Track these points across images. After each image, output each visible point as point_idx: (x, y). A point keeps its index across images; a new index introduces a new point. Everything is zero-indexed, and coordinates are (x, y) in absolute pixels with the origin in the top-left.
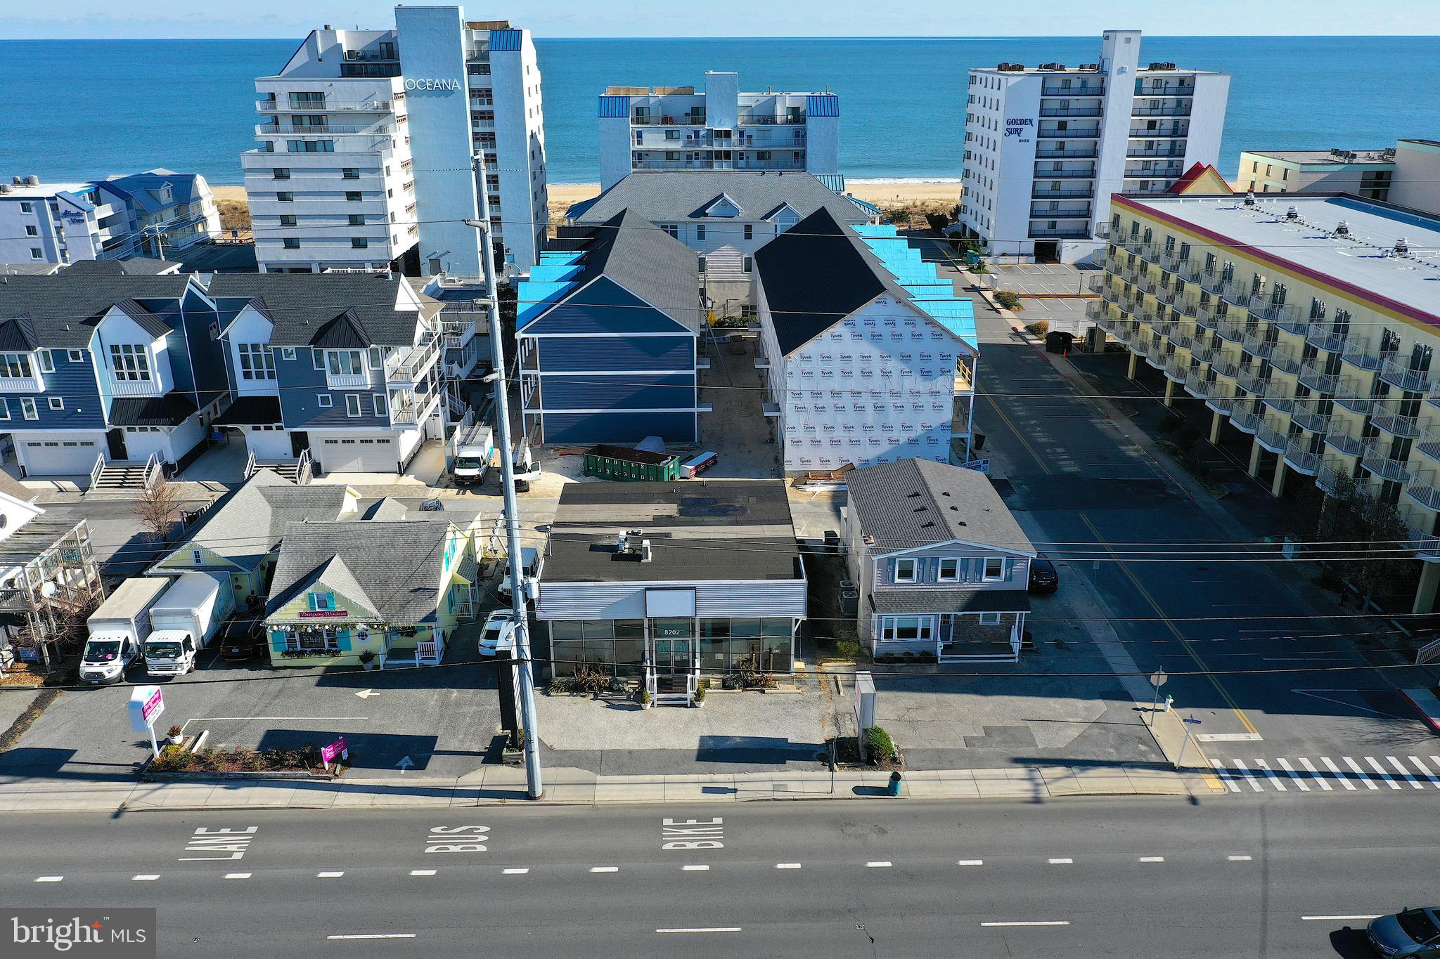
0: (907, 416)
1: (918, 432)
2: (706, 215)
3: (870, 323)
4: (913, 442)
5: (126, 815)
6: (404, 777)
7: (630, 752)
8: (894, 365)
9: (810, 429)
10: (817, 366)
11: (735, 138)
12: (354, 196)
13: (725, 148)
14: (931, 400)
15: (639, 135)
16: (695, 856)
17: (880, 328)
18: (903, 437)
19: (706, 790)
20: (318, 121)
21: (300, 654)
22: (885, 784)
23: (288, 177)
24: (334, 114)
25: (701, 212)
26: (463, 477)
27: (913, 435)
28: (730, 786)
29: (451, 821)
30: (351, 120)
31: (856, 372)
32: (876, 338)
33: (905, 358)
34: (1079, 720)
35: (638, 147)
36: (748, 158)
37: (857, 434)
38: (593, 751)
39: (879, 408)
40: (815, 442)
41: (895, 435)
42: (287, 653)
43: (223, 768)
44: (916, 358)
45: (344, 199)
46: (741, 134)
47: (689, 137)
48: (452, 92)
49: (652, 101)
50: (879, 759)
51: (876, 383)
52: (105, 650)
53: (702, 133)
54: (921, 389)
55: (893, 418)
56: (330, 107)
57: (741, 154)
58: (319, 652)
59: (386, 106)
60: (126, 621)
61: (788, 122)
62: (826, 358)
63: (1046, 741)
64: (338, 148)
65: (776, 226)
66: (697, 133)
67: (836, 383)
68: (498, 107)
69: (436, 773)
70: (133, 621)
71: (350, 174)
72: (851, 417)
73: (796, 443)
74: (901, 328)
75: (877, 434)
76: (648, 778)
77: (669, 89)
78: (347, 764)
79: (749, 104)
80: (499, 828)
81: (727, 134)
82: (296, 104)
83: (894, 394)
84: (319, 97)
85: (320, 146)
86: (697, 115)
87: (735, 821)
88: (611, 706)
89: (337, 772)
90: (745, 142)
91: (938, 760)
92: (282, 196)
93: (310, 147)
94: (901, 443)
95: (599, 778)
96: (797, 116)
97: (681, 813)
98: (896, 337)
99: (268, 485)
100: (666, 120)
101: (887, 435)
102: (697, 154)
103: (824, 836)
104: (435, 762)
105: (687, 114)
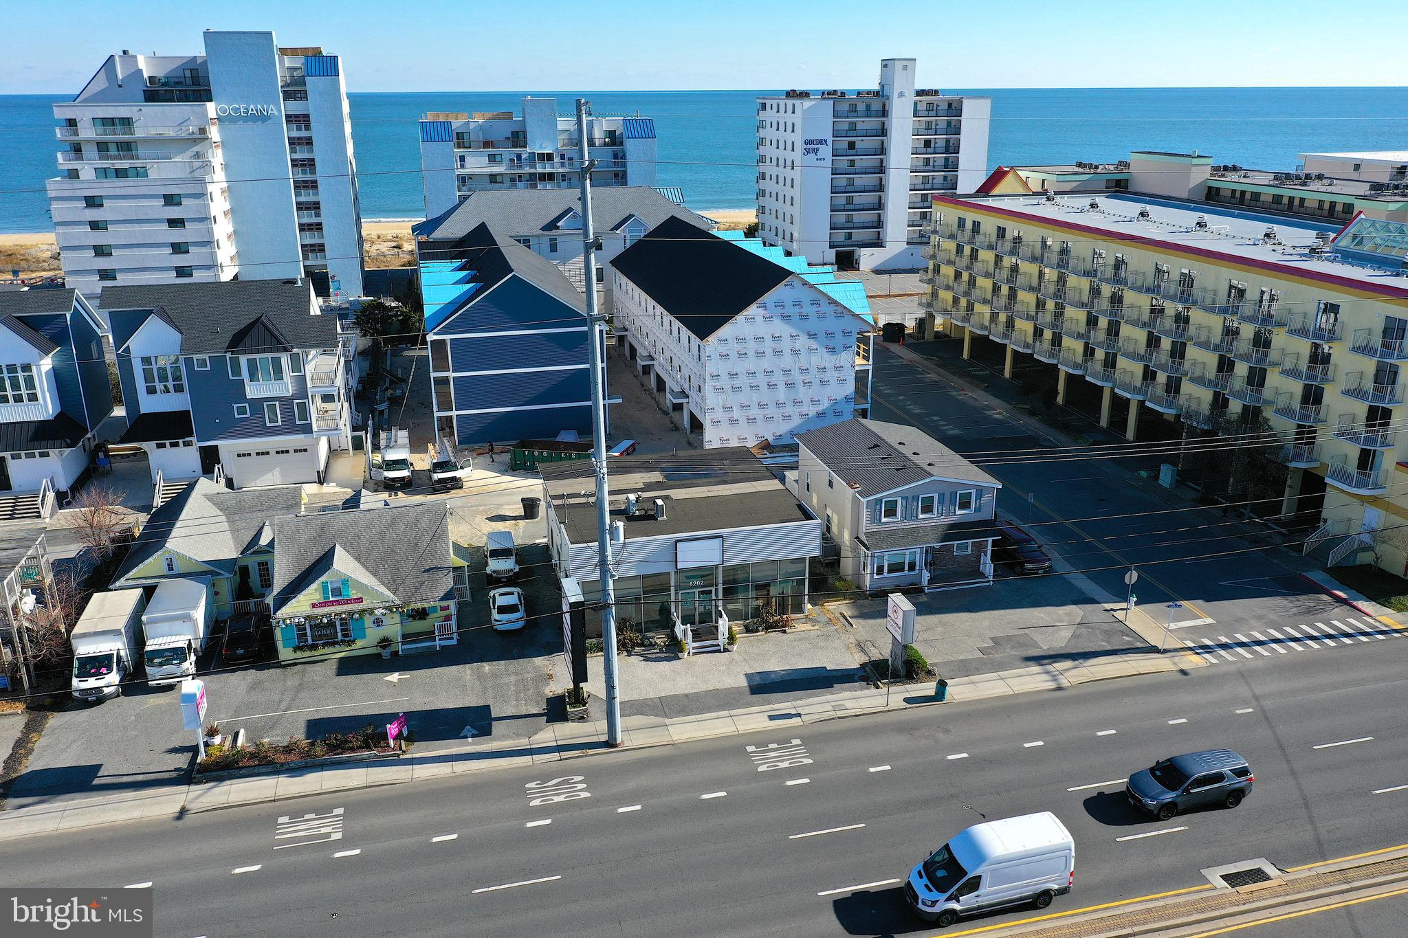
0: (814, 392)
1: (825, 405)
2: (558, 228)
3: (780, 305)
4: (821, 415)
5: (188, 818)
6: (472, 744)
7: (687, 696)
8: (803, 342)
9: (727, 409)
10: (733, 348)
11: (557, 159)
12: (175, 223)
13: (548, 170)
14: (836, 374)
15: (462, 159)
16: (793, 772)
17: (790, 310)
18: (812, 411)
19: (772, 718)
20: (127, 148)
21: (314, 647)
22: (932, 693)
23: (102, 205)
24: (146, 141)
25: (552, 225)
26: (393, 479)
27: (820, 408)
28: (793, 712)
29: (544, 777)
30: (163, 145)
31: (769, 352)
32: (786, 318)
33: (812, 336)
34: (1066, 624)
35: (462, 171)
36: (570, 179)
37: (771, 411)
38: (651, 699)
39: (790, 385)
40: (733, 421)
41: (804, 410)
42: (296, 649)
43: (282, 758)
44: (821, 335)
45: (165, 226)
46: (563, 157)
47: (512, 160)
48: (268, 118)
49: (472, 126)
50: (917, 674)
51: (787, 361)
52: (98, 664)
53: (524, 156)
54: (827, 365)
55: (803, 393)
56: (139, 132)
57: (563, 176)
58: (334, 644)
59: (203, 131)
60: (116, 632)
61: (606, 144)
62: (741, 340)
63: (1046, 643)
64: (152, 174)
65: (625, 236)
66: (519, 157)
67: (750, 364)
68: (317, 131)
69: (503, 737)
70: (123, 631)
71: (170, 200)
72: (765, 395)
73: (716, 423)
74: (807, 309)
75: (789, 409)
76: (713, 715)
77: (488, 115)
78: (410, 739)
79: (567, 128)
80: (592, 777)
81: (549, 157)
82: (100, 129)
83: (804, 371)
84: (127, 122)
85: (130, 172)
86: (518, 138)
87: (814, 738)
88: (647, 659)
89: (404, 748)
90: (566, 164)
91: (966, 669)
92: (95, 226)
93: (120, 173)
94: (810, 416)
95: (667, 721)
96: (614, 139)
97: (762, 740)
98: (804, 317)
100: (487, 144)
101: (797, 410)
102: (520, 177)
103: (898, 742)
104: (497, 727)
105: (508, 138)
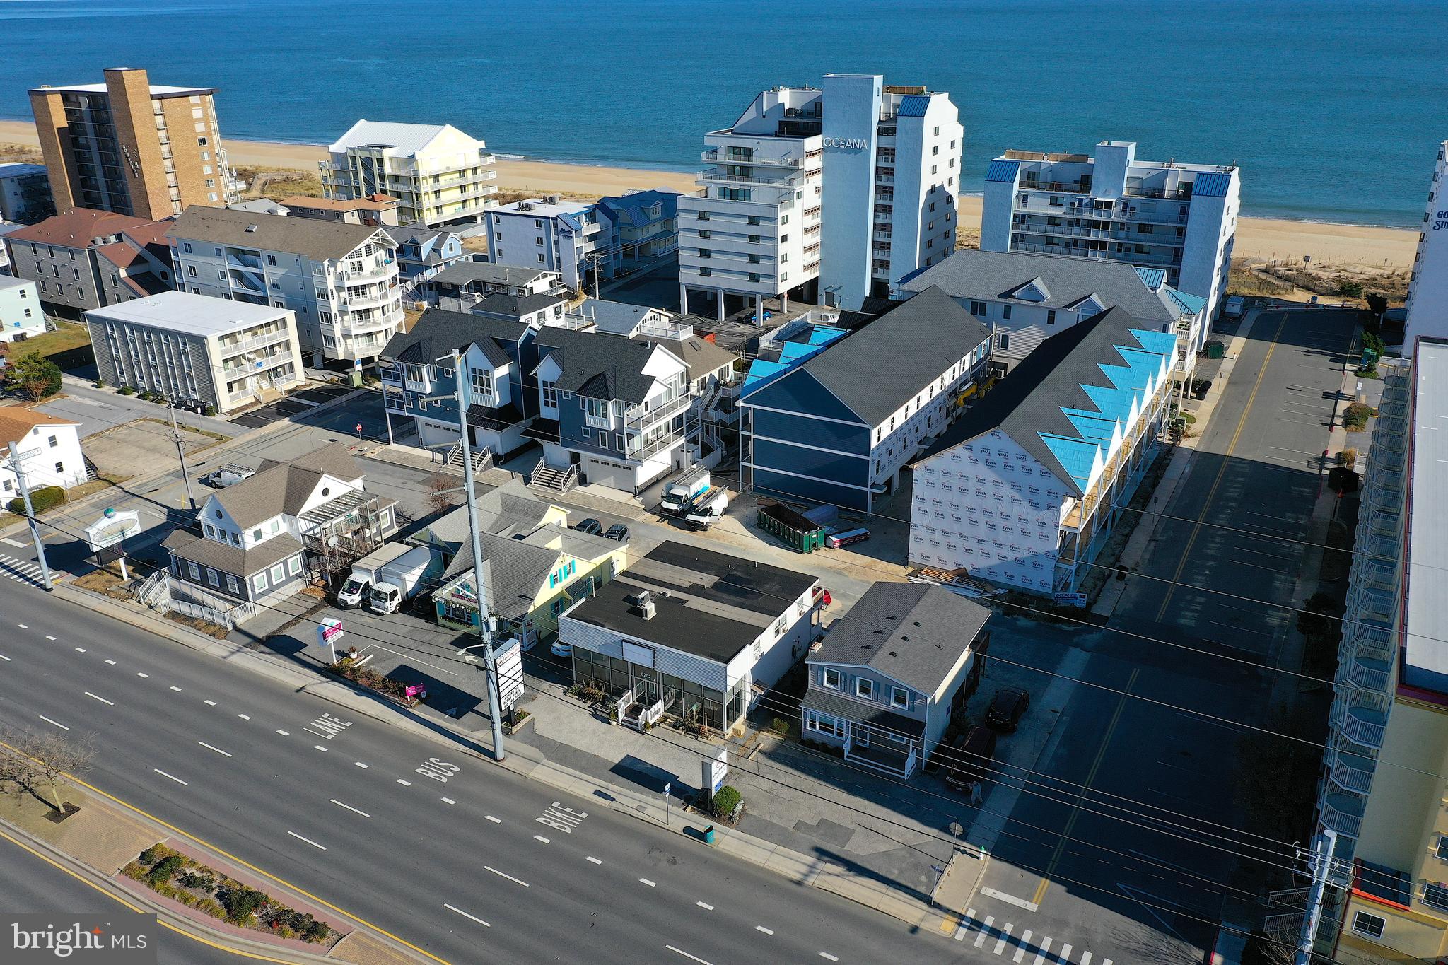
0: (1015, 538)
1: (1024, 554)
2: (1014, 297)
3: (985, 451)
4: (1020, 562)
5: (302, 692)
6: (445, 720)
7: (576, 750)
8: (1006, 491)
9: (930, 530)
10: (939, 479)
11: (1116, 210)
12: (753, 239)
13: (1104, 218)
14: (1038, 529)
15: (1025, 198)
16: (546, 830)
17: (994, 457)
18: (1012, 556)
19: (597, 793)
20: (746, 172)
21: (450, 620)
22: (702, 830)
23: (708, 219)
24: (759, 167)
25: (1008, 294)
26: (666, 509)
27: (1020, 556)
28: (613, 795)
29: (444, 755)
30: (770, 173)
31: (972, 491)
32: (990, 464)
33: (1016, 487)
35: (1023, 210)
36: (1129, 229)
37: (971, 544)
38: (556, 742)
39: (991, 526)
40: (934, 543)
41: (1005, 552)
42: (444, 617)
43: (363, 682)
44: (1026, 489)
45: (747, 240)
46: (1125, 205)
47: (1072, 204)
48: (860, 151)
49: (1043, 167)
50: (720, 815)
51: (989, 503)
52: (354, 586)
53: (1085, 202)
54: (1029, 517)
55: (1002, 537)
56: (756, 160)
57: (1122, 224)
58: (461, 622)
59: (796, 163)
60: (369, 571)
61: (1177, 196)
62: (947, 474)
63: (857, 848)
64: (754, 197)
66: (1080, 201)
67: (954, 496)
68: (899, 165)
69: (463, 725)
70: (373, 572)
71: (753, 221)
72: (966, 529)
73: (919, 540)
74: (1012, 461)
75: (988, 547)
76: (572, 771)
77: (1063, 156)
78: (422, 701)
79: (1140, 176)
80: (467, 771)
81: (1108, 205)
82: (731, 155)
83: (1006, 517)
84: (748, 152)
85: (741, 193)
86: (1085, 183)
87: (597, 820)
88: (595, 716)
89: (413, 705)
90: (1128, 214)
91: (764, 830)
92: (703, 234)
93: (734, 194)
94: (1009, 560)
95: (545, 761)
96: (1187, 190)
97: (569, 801)
98: (1009, 467)
99: (508, 493)
100: (1055, 186)
101: (996, 551)
102: (1078, 220)
103: (636, 849)
104: (469, 716)
105: (1076, 182)
